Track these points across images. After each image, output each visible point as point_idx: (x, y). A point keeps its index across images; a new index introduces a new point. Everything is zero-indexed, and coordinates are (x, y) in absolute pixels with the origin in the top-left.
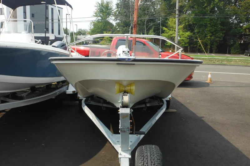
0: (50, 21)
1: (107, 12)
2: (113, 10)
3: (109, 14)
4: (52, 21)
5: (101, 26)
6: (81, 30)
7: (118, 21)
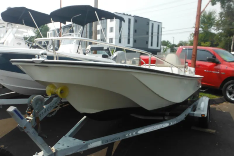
0: (150, 34)
1: (210, 22)
2: (216, 20)
3: (211, 25)
4: (152, 34)
5: (202, 37)
6: (182, 42)
7: (220, 31)
